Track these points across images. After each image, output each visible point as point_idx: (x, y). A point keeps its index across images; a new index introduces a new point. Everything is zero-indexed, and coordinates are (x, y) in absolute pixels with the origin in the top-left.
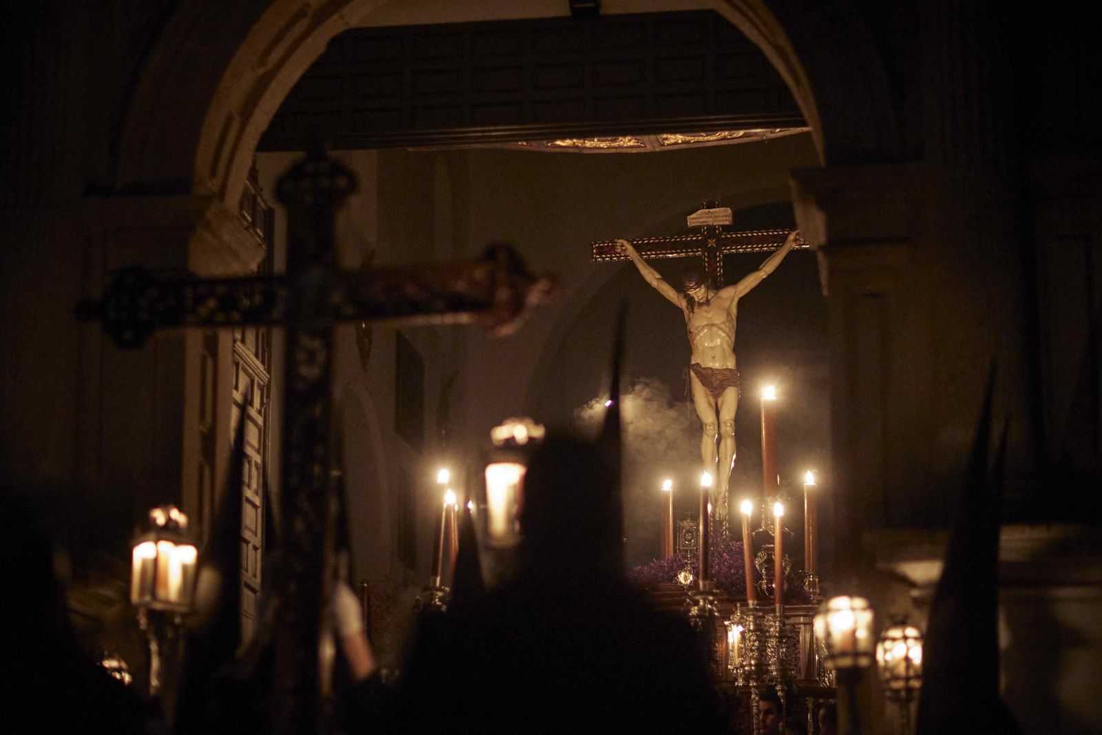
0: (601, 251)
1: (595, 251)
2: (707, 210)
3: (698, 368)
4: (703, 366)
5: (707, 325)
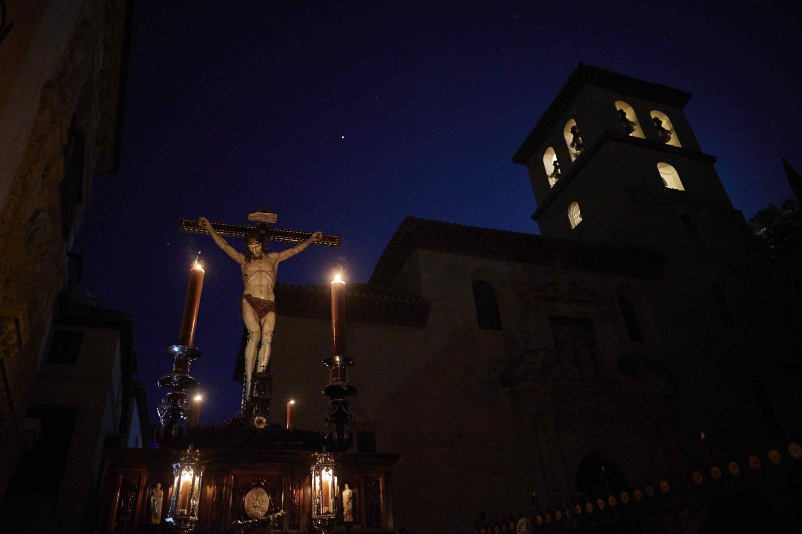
0: (187, 224)
1: (183, 223)
2: (262, 213)
3: (250, 298)
4: (253, 296)
5: (260, 271)
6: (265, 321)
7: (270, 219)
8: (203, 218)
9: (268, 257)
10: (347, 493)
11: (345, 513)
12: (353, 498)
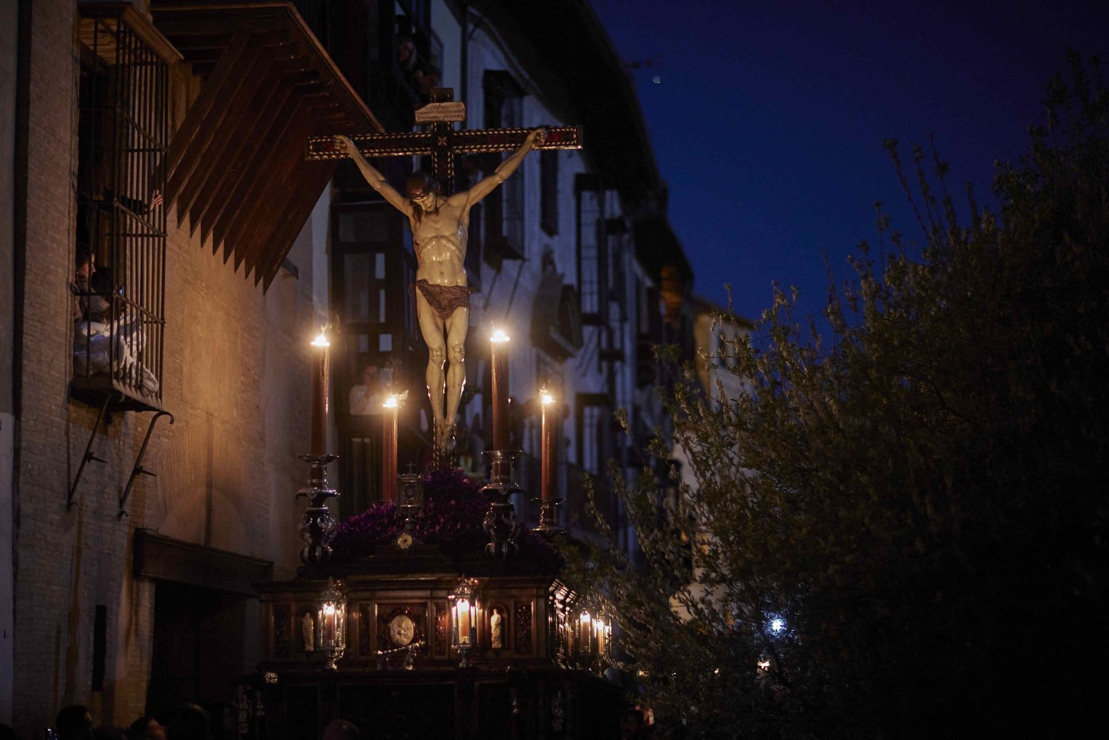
0: (318, 148)
1: (311, 147)
2: (438, 104)
3: (424, 285)
4: (430, 283)
5: (436, 237)
6: (451, 324)
7: (453, 114)
8: (341, 137)
9: (449, 205)
10: (495, 618)
11: (493, 639)
12: (501, 624)
